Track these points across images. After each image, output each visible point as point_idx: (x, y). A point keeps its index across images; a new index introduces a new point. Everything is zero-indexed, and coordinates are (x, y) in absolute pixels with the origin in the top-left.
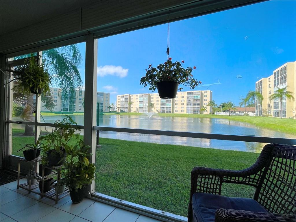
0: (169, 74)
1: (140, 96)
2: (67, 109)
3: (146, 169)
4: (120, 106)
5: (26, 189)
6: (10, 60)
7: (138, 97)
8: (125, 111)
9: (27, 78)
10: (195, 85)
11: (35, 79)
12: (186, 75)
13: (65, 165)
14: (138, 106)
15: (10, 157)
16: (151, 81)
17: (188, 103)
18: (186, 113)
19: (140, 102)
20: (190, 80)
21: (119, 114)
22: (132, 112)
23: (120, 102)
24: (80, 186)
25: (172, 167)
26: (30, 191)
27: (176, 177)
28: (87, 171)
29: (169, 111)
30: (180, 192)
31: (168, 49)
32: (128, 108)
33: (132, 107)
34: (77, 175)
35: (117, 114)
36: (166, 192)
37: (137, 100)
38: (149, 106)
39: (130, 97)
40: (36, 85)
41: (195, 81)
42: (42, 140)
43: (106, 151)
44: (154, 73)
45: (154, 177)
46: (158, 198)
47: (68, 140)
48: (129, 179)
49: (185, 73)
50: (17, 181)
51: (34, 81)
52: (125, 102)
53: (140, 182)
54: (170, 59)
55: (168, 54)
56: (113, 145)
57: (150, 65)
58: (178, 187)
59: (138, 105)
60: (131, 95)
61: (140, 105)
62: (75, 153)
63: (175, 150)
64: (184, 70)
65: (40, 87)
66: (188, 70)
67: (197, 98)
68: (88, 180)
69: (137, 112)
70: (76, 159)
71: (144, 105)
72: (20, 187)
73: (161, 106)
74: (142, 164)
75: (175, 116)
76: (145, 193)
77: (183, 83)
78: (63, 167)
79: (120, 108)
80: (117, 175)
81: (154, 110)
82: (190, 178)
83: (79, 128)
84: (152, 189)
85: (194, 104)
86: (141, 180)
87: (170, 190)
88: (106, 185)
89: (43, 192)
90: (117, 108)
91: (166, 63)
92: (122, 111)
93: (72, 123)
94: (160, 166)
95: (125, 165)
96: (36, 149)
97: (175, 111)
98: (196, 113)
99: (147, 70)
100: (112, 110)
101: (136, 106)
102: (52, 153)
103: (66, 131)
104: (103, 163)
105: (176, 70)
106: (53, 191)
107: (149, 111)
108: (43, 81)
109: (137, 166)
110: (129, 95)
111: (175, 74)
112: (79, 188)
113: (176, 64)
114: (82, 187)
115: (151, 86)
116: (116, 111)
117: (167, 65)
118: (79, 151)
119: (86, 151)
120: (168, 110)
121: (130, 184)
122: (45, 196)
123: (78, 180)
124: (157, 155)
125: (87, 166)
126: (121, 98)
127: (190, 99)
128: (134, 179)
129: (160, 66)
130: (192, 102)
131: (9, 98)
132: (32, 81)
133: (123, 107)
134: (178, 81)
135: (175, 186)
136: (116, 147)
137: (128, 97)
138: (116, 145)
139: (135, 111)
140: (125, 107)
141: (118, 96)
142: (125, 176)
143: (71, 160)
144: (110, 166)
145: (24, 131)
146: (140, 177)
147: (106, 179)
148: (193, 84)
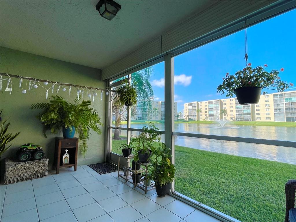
0: (249, 80)
1: (209, 103)
2: (141, 118)
3: (223, 180)
4: (187, 114)
5: (124, 178)
6: (111, 83)
7: (207, 104)
8: (193, 119)
9: (124, 95)
10: (284, 87)
11: (128, 96)
12: (271, 78)
13: (151, 163)
14: (208, 114)
15: (111, 154)
16: (228, 88)
17: (276, 108)
18: (273, 120)
19: (209, 109)
20: (276, 83)
21: (186, 122)
22: (200, 120)
23: (188, 110)
24: (164, 182)
25: (258, 183)
26: (126, 180)
27: (263, 195)
28: (169, 170)
29: (248, 119)
30: (272, 213)
31: (246, 55)
32: (196, 115)
33: (201, 115)
34: (162, 172)
35: (185, 122)
36: (251, 209)
37: (206, 107)
38: (221, 114)
39: (198, 104)
40: (129, 99)
41: (284, 84)
42: (134, 142)
43: (179, 157)
44: (232, 81)
45: (234, 190)
46: (241, 213)
47: (152, 143)
48: (206, 187)
49: (268, 77)
50: (118, 171)
51: (128, 97)
52: (193, 110)
53: (217, 192)
54: (250, 64)
55: (246, 60)
56: (185, 152)
57: (227, 74)
58: (267, 206)
59: (208, 112)
60: (199, 102)
61: (209, 112)
62: (159, 153)
63: (260, 165)
64: (268, 74)
65: (132, 101)
66: (273, 73)
67: (291, 101)
68: (170, 179)
69: (207, 120)
70: (160, 159)
71: (215, 112)
72: (120, 176)
73: (236, 112)
74: (218, 175)
75: (257, 125)
76: (224, 204)
77: (267, 87)
78: (149, 164)
79: (187, 116)
80: (192, 181)
81: (228, 118)
82: (285, 200)
83: (160, 133)
84: (233, 201)
85: (286, 109)
86: (219, 190)
87: (256, 208)
88: (182, 189)
89: (135, 183)
90: (184, 116)
91: (245, 70)
92: (190, 119)
93: (155, 128)
94: (240, 180)
95: (200, 173)
96: (129, 149)
97: (257, 119)
98: (291, 121)
99: (224, 79)
100: (180, 118)
101: (206, 114)
102: (142, 152)
103: (151, 135)
104: (177, 168)
105: (257, 74)
106: (142, 184)
107: (221, 118)
108: (133, 96)
109: (213, 176)
110: (197, 102)
111: (257, 79)
112: (163, 184)
113: (257, 69)
114: (165, 184)
115: (228, 93)
116: (184, 120)
117: (246, 72)
118: (162, 152)
119: (167, 152)
120: (246, 117)
121: (206, 192)
122: (138, 186)
123: (162, 177)
124: (236, 167)
125: (169, 166)
126: (188, 106)
127: (278, 103)
128: (210, 187)
129: (238, 73)
130: (283, 106)
131: (110, 110)
132: (127, 97)
133: (190, 116)
134: (261, 86)
135: (263, 205)
136: (188, 154)
137: (196, 105)
138: (188, 153)
139: (204, 118)
140: (193, 116)
141: (185, 104)
142: (200, 184)
143: (156, 159)
144: (184, 171)
145: (114, 136)
146: (217, 187)
147: (182, 183)
148: (282, 87)
